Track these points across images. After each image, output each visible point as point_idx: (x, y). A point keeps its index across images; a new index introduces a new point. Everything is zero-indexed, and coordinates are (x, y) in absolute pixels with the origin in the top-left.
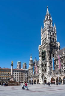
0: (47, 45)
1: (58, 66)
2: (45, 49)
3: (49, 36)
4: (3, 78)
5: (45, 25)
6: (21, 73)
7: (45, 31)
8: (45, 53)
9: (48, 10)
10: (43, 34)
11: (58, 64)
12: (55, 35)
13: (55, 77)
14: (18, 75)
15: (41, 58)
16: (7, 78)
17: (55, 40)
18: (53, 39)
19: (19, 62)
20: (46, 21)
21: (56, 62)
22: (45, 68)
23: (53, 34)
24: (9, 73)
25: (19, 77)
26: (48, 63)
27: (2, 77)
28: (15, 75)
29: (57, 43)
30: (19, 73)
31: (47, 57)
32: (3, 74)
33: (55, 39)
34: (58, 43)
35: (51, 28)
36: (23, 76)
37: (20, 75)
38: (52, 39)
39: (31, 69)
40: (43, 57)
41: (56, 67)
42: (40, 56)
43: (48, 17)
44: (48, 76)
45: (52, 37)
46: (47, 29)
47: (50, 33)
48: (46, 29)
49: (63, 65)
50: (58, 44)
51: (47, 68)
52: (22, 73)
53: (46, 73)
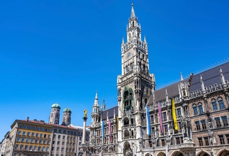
0: (135, 78)
1: (157, 126)
2: (132, 86)
3: (139, 60)
4: (31, 147)
5: (130, 36)
6: (70, 136)
7: (131, 48)
8: (131, 94)
9: (133, 10)
10: (126, 54)
11: (157, 122)
12: (146, 58)
13: (154, 152)
14: (63, 143)
15: (121, 105)
16: (39, 148)
17: (146, 69)
18: (144, 66)
19: (57, 105)
20: (131, 29)
21: (152, 116)
22: (133, 129)
23: (143, 56)
24: (45, 135)
25: (65, 146)
26: (137, 118)
27: (29, 145)
28: (58, 143)
29: (151, 75)
30: (66, 136)
31: (136, 105)
32: (33, 138)
33: (147, 67)
34: (153, 75)
35: (140, 44)
36: (74, 144)
37: (68, 143)
38: (142, 66)
39: (96, 128)
40: (126, 103)
41: (153, 128)
42: (120, 100)
43: (133, 23)
44: (139, 150)
45: (142, 62)
46: (135, 46)
47: (139, 54)
48: (132, 46)
49: (169, 126)
50: (152, 78)
51: (135, 130)
52: (73, 136)
53: (133, 141)
